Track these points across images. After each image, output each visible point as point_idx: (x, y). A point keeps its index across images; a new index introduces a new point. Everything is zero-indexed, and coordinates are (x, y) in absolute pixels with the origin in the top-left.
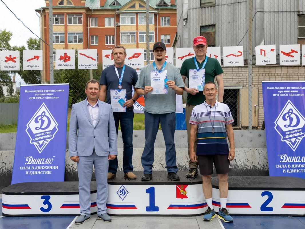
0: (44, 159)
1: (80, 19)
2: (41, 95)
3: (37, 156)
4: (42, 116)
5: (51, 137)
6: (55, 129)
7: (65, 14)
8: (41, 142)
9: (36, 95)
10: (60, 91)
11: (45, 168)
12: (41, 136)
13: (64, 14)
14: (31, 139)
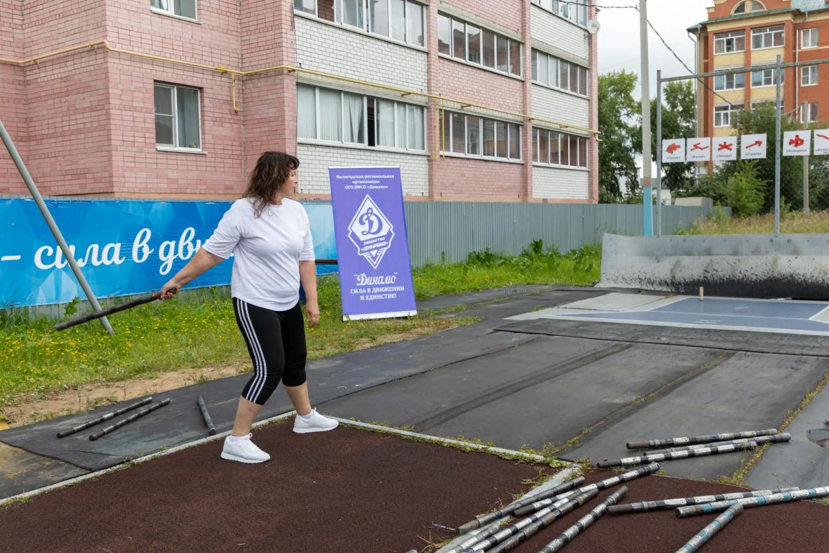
0: (382, 277)
1: (778, 36)
2: (361, 182)
3: (371, 272)
4: (369, 215)
5: (386, 246)
6: (389, 234)
7: (747, 29)
8: (374, 253)
9: (353, 182)
10: (388, 177)
11: (386, 289)
12: (372, 244)
13: (745, 30)
14: (359, 249)
